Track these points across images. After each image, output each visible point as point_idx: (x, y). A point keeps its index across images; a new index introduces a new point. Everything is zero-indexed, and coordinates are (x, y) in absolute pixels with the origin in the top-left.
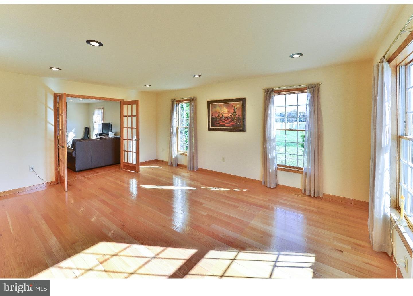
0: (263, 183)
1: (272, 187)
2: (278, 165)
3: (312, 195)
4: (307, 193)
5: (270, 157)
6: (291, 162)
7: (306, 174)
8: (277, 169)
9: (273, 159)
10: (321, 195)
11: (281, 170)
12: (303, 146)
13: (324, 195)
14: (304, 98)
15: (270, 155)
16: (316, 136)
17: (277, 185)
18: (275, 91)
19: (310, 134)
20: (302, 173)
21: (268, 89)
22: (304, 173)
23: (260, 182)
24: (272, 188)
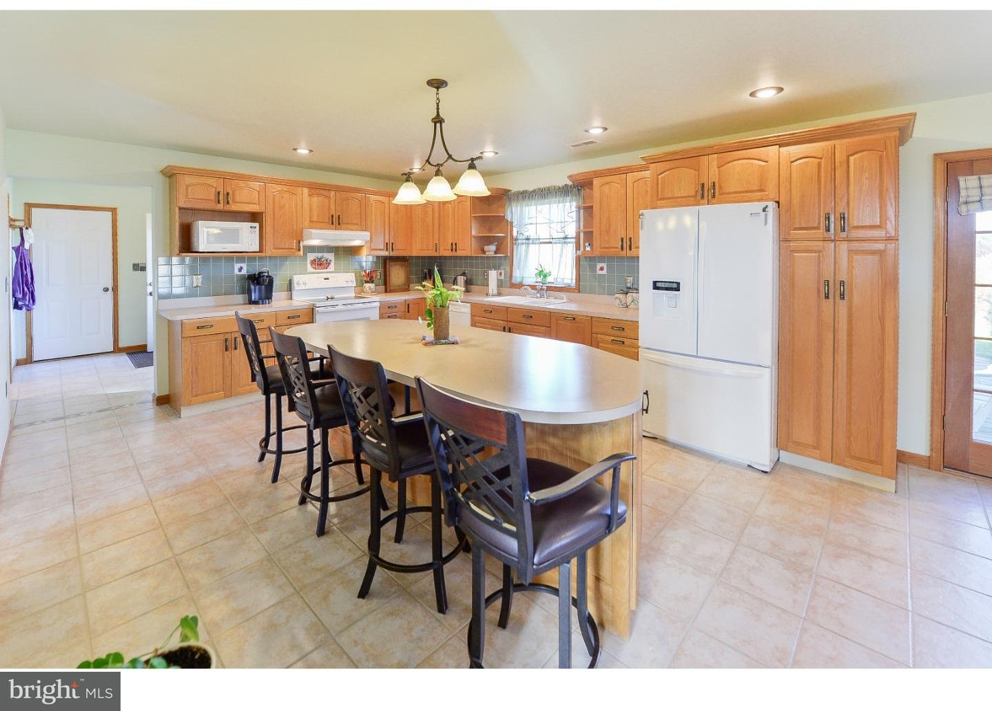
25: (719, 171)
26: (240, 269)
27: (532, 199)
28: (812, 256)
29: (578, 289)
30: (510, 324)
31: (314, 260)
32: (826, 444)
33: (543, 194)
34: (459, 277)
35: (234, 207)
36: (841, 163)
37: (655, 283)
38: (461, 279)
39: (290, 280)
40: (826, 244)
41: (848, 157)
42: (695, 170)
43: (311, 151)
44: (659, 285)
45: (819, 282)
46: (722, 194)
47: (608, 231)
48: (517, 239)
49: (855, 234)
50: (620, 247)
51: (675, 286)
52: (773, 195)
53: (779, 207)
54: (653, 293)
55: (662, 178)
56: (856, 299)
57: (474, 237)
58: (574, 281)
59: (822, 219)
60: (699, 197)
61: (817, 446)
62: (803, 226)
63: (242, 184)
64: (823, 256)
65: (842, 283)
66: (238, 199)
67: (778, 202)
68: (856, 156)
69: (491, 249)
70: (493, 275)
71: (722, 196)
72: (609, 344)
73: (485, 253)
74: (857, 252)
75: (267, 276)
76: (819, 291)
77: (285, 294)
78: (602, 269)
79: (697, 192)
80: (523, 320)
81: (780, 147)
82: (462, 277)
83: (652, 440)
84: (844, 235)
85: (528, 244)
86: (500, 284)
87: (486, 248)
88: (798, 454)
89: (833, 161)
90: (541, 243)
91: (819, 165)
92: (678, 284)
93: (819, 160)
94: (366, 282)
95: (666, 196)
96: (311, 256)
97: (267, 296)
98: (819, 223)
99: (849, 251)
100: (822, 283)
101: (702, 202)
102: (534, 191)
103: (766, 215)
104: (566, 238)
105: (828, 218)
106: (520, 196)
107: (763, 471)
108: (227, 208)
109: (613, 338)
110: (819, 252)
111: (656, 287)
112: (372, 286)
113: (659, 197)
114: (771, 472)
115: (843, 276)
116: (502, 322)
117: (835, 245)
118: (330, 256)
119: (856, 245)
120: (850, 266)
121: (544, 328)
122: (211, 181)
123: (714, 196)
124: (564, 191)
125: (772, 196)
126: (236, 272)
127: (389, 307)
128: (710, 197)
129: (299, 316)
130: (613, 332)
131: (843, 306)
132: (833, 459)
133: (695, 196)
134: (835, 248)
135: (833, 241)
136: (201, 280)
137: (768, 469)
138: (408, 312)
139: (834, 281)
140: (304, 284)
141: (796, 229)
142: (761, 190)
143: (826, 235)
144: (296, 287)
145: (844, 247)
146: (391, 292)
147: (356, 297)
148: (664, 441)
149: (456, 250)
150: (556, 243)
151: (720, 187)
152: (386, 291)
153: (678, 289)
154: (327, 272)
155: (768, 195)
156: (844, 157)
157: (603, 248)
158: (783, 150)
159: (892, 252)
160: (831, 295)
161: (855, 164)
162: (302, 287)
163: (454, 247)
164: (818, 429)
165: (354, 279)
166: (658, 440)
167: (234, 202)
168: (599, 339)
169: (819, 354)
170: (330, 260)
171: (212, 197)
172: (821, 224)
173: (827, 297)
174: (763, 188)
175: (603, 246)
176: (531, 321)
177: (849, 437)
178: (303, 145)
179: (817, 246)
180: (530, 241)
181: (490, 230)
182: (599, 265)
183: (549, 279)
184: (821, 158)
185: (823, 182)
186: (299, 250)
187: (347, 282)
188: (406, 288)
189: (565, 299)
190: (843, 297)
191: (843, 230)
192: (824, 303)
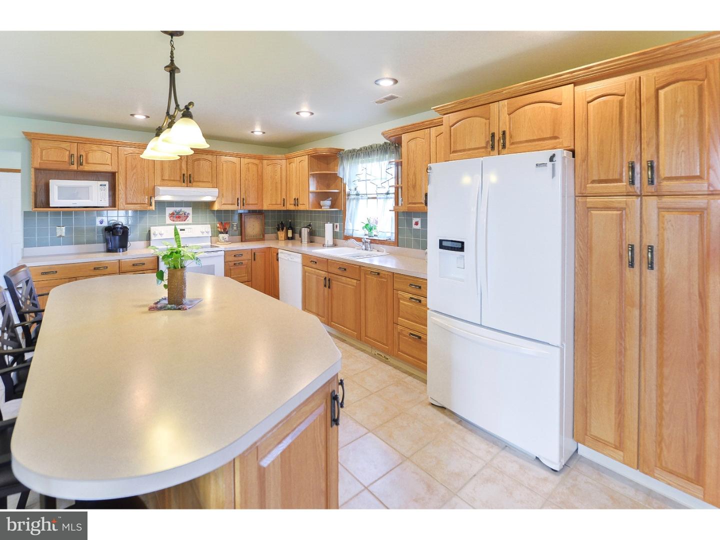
25: (510, 119)
26: (101, 222)
27: (359, 157)
28: (613, 214)
29: (397, 243)
30: (330, 275)
31: (173, 214)
32: (631, 444)
33: (368, 152)
34: (303, 229)
35: (86, 168)
36: (648, 100)
37: (441, 241)
38: (305, 232)
39: (149, 231)
40: (630, 199)
41: (657, 90)
42: (486, 119)
43: (148, 117)
44: (444, 244)
45: (621, 246)
46: (512, 144)
47: (414, 187)
48: (349, 195)
49: (667, 186)
50: (424, 202)
51: (459, 246)
52: (567, 142)
53: (574, 156)
54: (440, 253)
55: (454, 129)
56: (669, 269)
57: (312, 192)
58: (394, 235)
59: (625, 169)
60: (489, 149)
61: (619, 446)
62: (603, 177)
63: (95, 147)
64: (626, 215)
65: (651, 248)
66: (90, 160)
67: (573, 152)
68: (667, 89)
69: (326, 204)
70: (329, 227)
71: (513, 146)
72: (407, 301)
73: (321, 208)
74: (669, 209)
75: (121, 228)
76: (621, 256)
77: (143, 243)
78: (417, 224)
79: (487, 143)
80: (339, 272)
81: (575, 86)
82: (306, 229)
83: (440, 409)
84: (652, 188)
85: (358, 199)
86: (335, 235)
87: (322, 203)
88: (598, 451)
89: (638, 97)
90: (369, 198)
91: (621, 102)
92: (463, 243)
93: (621, 98)
94: (222, 233)
95: (458, 149)
96: (169, 210)
97: (123, 245)
98: (621, 174)
99: (659, 208)
100: (625, 246)
101: (492, 153)
102: (361, 150)
103: (553, 165)
104: (388, 194)
105: (632, 168)
106: (350, 155)
107: (552, 469)
108: (81, 168)
109: (411, 296)
110: (621, 209)
111: (441, 246)
112: (226, 236)
113: (452, 150)
114: (562, 470)
115: (651, 239)
116: (324, 273)
117: (641, 200)
118: (189, 210)
119: (667, 202)
120: (661, 228)
121: (355, 281)
122: (64, 145)
123: (504, 146)
124: (383, 149)
125: (566, 144)
126: (98, 224)
127: (235, 256)
128: (501, 147)
129: (144, 264)
130: (410, 289)
131: (651, 277)
132: (640, 464)
133: (486, 147)
134: (641, 204)
135: (637, 196)
136: (64, 231)
137: (557, 468)
138: (254, 260)
139: (641, 245)
140: (161, 234)
141: (593, 182)
142: (556, 138)
143: (630, 189)
144: (153, 237)
145: (652, 203)
146: (246, 241)
147: (212, 246)
148: (452, 414)
149: (298, 205)
150: (380, 198)
151: (511, 137)
152: (242, 241)
153: (462, 249)
154: (185, 224)
155: (562, 143)
156: (652, 91)
157: (410, 203)
158: (579, 89)
159: (715, 211)
160: (636, 263)
161: (665, 98)
162: (159, 237)
163: (296, 201)
164: (620, 426)
165: (210, 230)
166: (446, 411)
167: (87, 163)
168: (399, 296)
169: (621, 335)
170: (188, 214)
171: (66, 159)
172: (624, 174)
173: (632, 265)
174: (556, 135)
175: (410, 201)
176: (345, 274)
177: (660, 443)
178: (140, 112)
179: (620, 202)
180: (360, 197)
181: (328, 187)
182: (415, 220)
183: (374, 232)
184: (623, 95)
185: (625, 125)
186: (151, 205)
187: (203, 233)
188: (261, 238)
189: (385, 251)
190: (651, 267)
191: (651, 182)
192: (628, 272)
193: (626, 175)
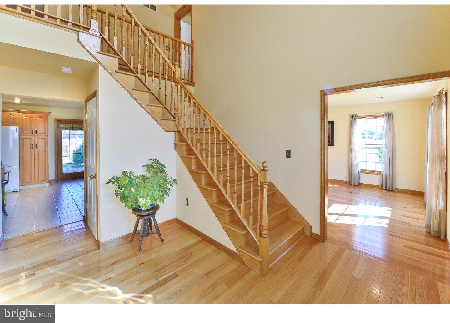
0: (348, 183)
1: (356, 184)
2: (361, 170)
3: (387, 189)
4: (384, 188)
5: (355, 163)
6: (371, 167)
7: (383, 175)
8: (360, 172)
9: (357, 165)
10: (394, 189)
11: (363, 173)
12: (379, 156)
13: (396, 189)
14: (382, 122)
15: (354, 162)
16: (391, 150)
17: (360, 184)
18: (358, 117)
19: (386, 147)
20: (380, 174)
21: (354, 115)
22: (381, 174)
23: (346, 182)
24: (356, 186)
28: (28, 139)
32: (34, 181)
36: (36, 119)
40: (32, 137)
49: (39, 135)
52: (18, 125)
53: (19, 128)
56: (39, 148)
61: (31, 182)
62: (26, 132)
65: (36, 145)
68: (39, 118)
74: (40, 138)
76: (31, 147)
84: (36, 135)
88: (26, 185)
89: (34, 118)
93: (30, 118)
100: (31, 145)
103: (17, 129)
105: (33, 131)
110: (30, 138)
114: (19, 191)
115: (36, 143)
119: (39, 137)
120: (38, 141)
131: (36, 150)
132: (35, 184)
134: (34, 138)
135: (34, 136)
139: (34, 145)
141: (23, 133)
142: (16, 123)
143: (32, 135)
145: (36, 137)
158: (20, 114)
159: (47, 138)
160: (34, 148)
161: (39, 120)
164: (31, 178)
169: (31, 161)
185: (31, 123)
190: (36, 148)
191: (36, 133)
192: (32, 149)
193: (31, 132)
